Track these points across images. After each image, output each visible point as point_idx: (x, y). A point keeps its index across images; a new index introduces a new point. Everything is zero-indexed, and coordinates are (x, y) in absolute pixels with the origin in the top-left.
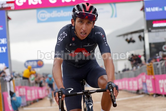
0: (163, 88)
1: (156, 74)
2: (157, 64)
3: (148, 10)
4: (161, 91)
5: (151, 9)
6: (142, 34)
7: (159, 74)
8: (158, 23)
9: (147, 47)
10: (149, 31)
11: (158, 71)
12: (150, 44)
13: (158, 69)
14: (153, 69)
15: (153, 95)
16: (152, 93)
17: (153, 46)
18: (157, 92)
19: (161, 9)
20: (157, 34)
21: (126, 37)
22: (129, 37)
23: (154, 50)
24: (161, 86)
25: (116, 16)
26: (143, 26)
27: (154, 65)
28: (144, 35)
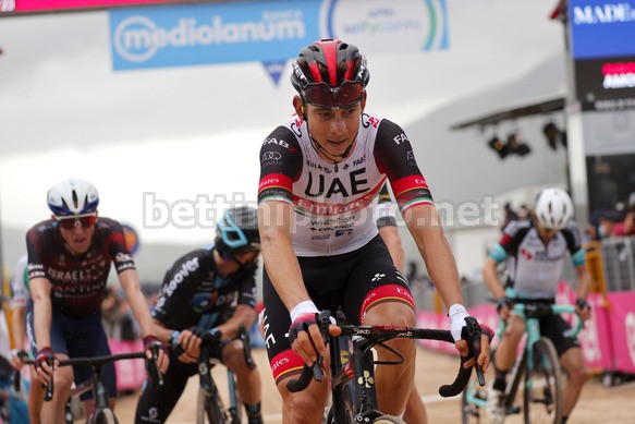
1: (612, 288)
3: (582, 15)
5: (593, 12)
6: (558, 119)
7: (626, 287)
9: (579, 174)
10: (587, 107)
12: (590, 162)
13: (624, 265)
14: (602, 265)
16: (599, 370)
17: (602, 168)
20: (621, 117)
21: (490, 132)
22: (503, 131)
25: (445, 45)
27: (607, 249)
28: (566, 122)
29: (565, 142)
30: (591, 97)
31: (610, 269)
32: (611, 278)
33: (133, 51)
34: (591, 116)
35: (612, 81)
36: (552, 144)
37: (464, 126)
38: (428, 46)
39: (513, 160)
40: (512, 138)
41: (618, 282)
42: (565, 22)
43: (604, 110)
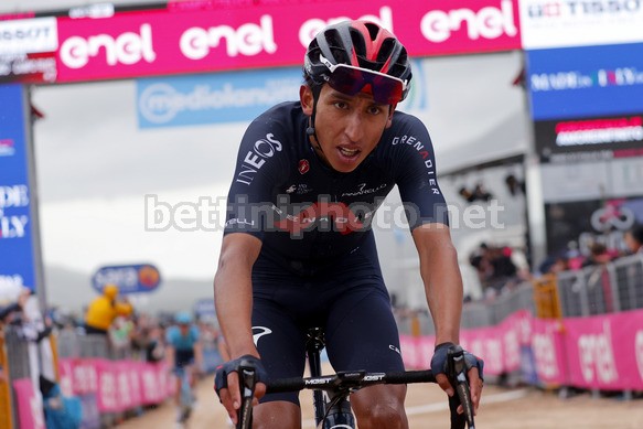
0: (594, 367)
1: (567, 315)
2: (574, 280)
3: (539, 82)
4: (588, 375)
5: (549, 82)
6: (517, 171)
7: (579, 314)
8: (576, 130)
9: (537, 216)
10: (544, 160)
11: (578, 305)
12: (548, 207)
13: (576, 296)
14: (558, 296)
15: (556, 391)
16: (555, 384)
17: (557, 213)
18: (573, 380)
19: (586, 81)
20: (573, 169)
21: (459, 182)
22: (470, 182)
23: (562, 228)
24: (587, 358)
26: (523, 143)
27: (563, 281)
29: (524, 190)
30: (547, 152)
33: (156, 113)
36: (513, 191)
41: (572, 309)
42: (524, 87)
43: (559, 164)
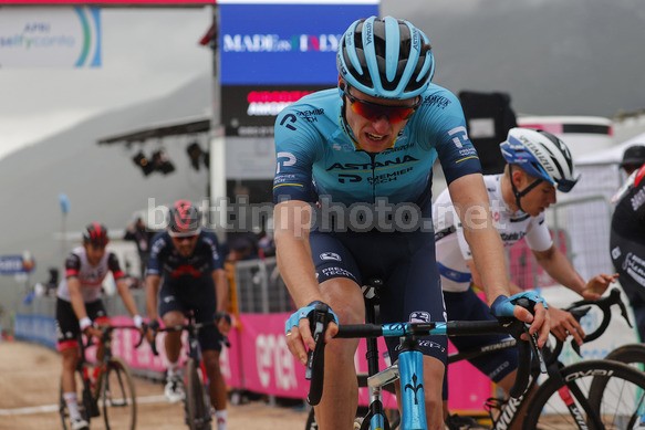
0: (271, 371)
1: (245, 310)
2: (255, 270)
3: (231, 43)
4: (265, 379)
5: (242, 41)
6: (202, 139)
7: (258, 310)
10: (231, 132)
11: (257, 300)
12: (231, 185)
13: (257, 289)
14: (236, 287)
18: (248, 384)
21: (136, 148)
22: (149, 148)
24: (265, 360)
25: (97, 62)
26: (209, 110)
27: (242, 271)
28: (209, 144)
29: (207, 163)
30: (235, 123)
31: (243, 291)
32: (244, 300)
34: (235, 141)
35: (256, 109)
36: (195, 164)
37: (111, 141)
38: (80, 63)
39: (156, 177)
40: (157, 155)
41: (251, 304)
42: (214, 48)
43: (247, 136)
